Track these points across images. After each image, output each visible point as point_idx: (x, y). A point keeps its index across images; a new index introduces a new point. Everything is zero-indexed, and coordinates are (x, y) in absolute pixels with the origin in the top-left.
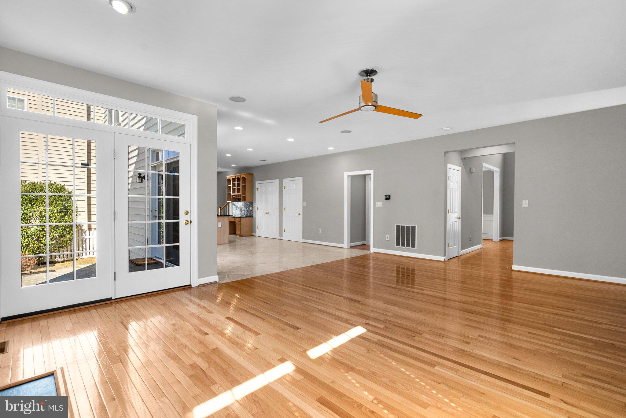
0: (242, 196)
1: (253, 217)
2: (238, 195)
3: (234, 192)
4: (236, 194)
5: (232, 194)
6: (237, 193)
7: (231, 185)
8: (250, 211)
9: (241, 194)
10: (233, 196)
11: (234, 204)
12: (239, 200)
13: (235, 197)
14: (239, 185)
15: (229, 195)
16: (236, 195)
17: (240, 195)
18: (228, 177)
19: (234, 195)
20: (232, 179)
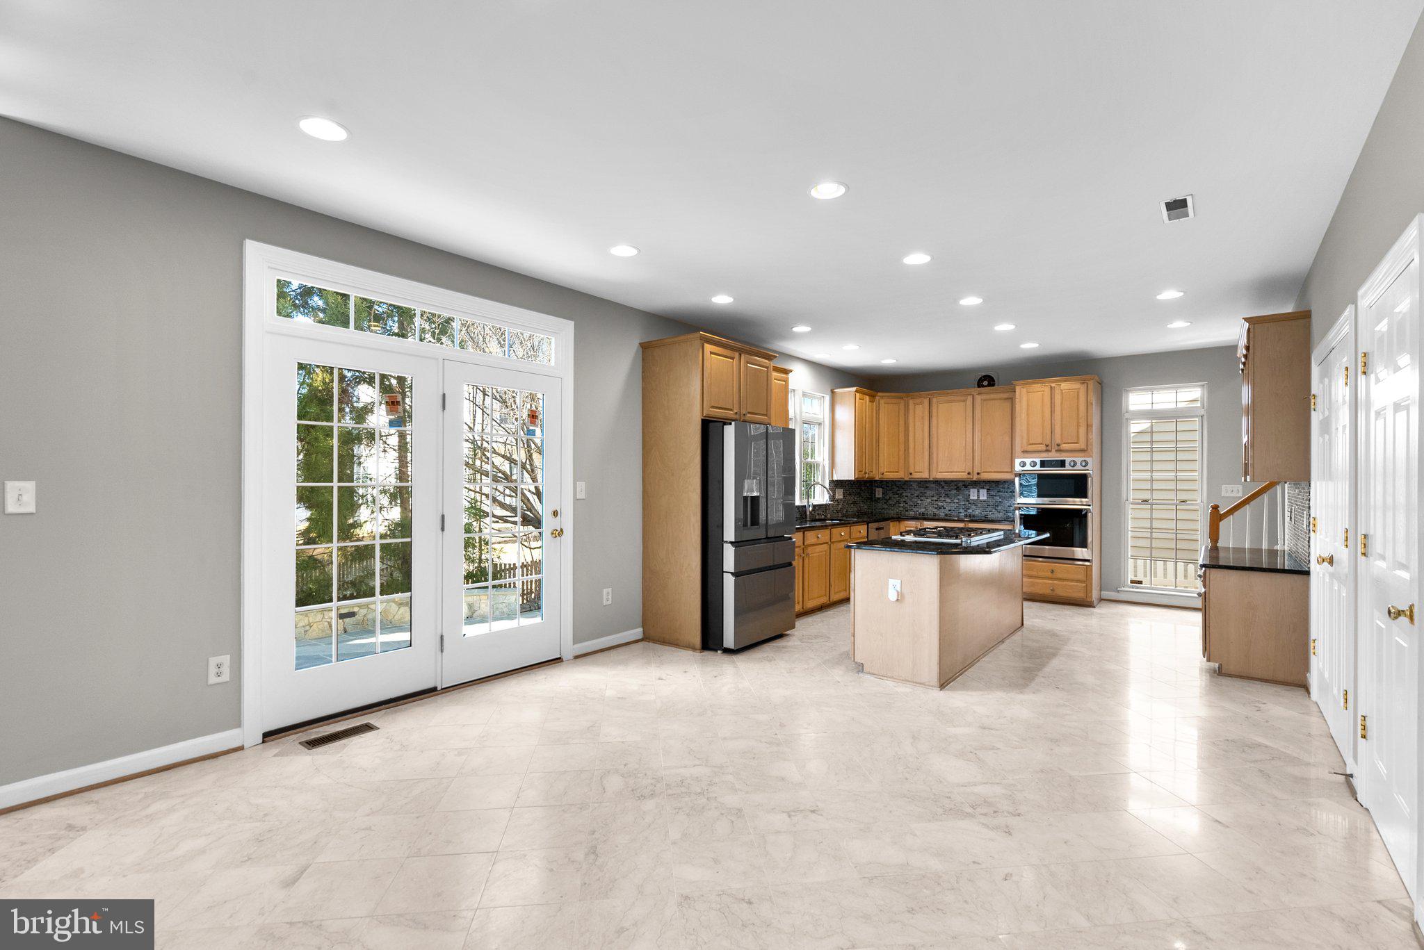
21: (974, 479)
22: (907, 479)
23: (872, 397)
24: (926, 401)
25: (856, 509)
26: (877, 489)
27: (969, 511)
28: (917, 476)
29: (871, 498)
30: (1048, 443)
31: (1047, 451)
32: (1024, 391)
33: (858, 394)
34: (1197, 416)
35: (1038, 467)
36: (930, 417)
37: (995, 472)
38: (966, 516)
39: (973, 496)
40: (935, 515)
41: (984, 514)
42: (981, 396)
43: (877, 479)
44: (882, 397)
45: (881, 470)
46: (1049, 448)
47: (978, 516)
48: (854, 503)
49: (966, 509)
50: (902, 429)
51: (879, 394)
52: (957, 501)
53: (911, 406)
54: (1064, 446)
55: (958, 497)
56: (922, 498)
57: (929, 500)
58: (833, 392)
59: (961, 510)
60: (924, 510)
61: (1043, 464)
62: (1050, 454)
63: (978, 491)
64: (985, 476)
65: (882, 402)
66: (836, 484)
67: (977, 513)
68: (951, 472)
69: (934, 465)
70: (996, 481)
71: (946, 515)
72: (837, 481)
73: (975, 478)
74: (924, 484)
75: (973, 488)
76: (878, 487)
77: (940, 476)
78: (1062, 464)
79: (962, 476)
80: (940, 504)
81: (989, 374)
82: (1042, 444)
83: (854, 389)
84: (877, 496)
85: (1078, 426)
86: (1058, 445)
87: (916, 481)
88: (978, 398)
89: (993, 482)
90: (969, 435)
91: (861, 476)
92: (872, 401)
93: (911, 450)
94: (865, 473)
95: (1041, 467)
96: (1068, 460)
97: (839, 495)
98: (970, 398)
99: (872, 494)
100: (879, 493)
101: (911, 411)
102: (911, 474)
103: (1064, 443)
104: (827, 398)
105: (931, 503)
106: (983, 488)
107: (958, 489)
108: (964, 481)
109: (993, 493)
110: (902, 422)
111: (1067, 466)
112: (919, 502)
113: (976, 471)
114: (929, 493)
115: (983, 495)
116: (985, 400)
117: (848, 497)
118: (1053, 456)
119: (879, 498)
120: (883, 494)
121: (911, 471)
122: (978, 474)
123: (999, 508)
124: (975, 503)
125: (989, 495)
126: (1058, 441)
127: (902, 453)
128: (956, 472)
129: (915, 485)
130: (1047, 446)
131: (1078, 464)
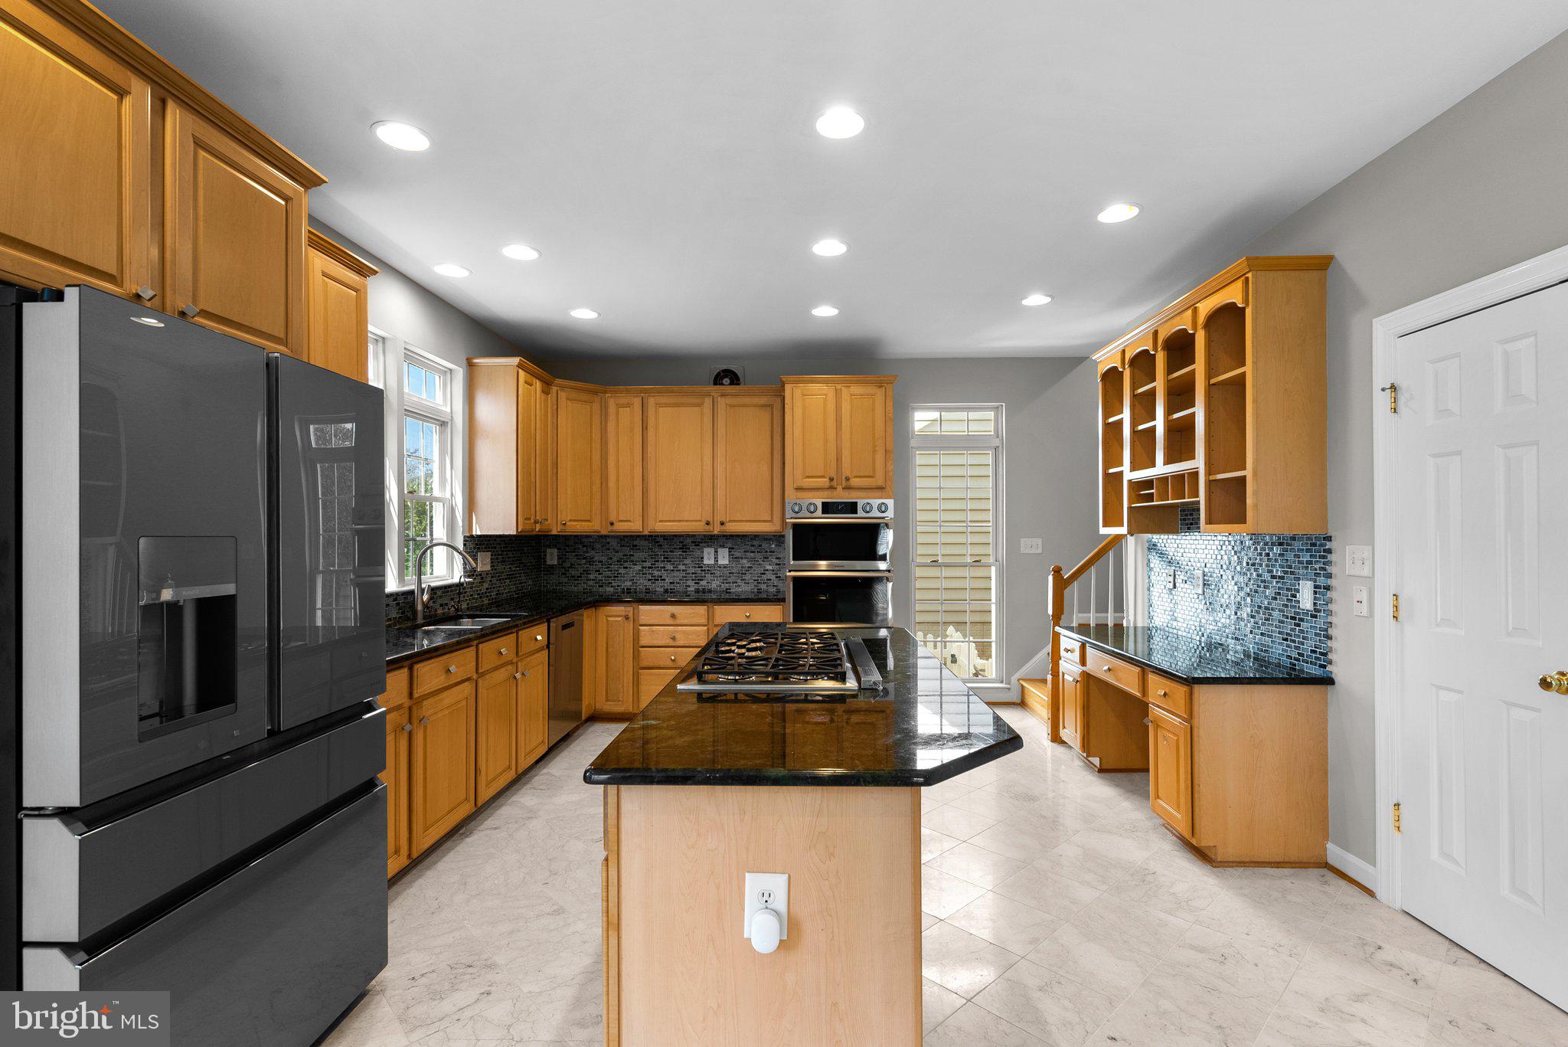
0: (1210, 484)
1: (1329, 681)
2: (1179, 478)
3: (1144, 456)
4: (1161, 468)
5: (1129, 475)
6: (1168, 461)
7: (1126, 416)
8: (1297, 619)
9: (1199, 462)
10: (1138, 486)
11: (1152, 547)
12: (1185, 520)
13: (1150, 497)
14: (1181, 394)
15: (1113, 481)
16: (1163, 480)
17: (1194, 475)
18: (1107, 358)
19: (1148, 483)
20: (1134, 361)
21: (716, 532)
22: (604, 532)
23: (547, 385)
24: (637, 402)
25: (513, 588)
26: (549, 551)
27: (702, 583)
28: (622, 527)
29: (539, 566)
30: (833, 474)
31: (831, 488)
32: (798, 392)
33: (522, 373)
34: (989, 448)
35: (819, 512)
36: (644, 428)
37: (747, 521)
38: (697, 591)
39: (708, 560)
40: (648, 591)
41: (724, 586)
42: (725, 399)
43: (554, 532)
44: (562, 387)
45: (562, 517)
46: (834, 483)
47: (715, 592)
48: (510, 577)
49: (697, 581)
50: (596, 445)
51: (558, 381)
52: (683, 567)
53: (612, 409)
54: (855, 482)
55: (686, 562)
56: (626, 565)
57: (638, 567)
58: (470, 365)
59: (690, 583)
60: (630, 583)
61: (827, 508)
62: (835, 493)
63: (716, 552)
64: (733, 528)
65: (563, 395)
66: (477, 544)
67: (714, 585)
68: (680, 521)
69: (651, 511)
70: (743, 536)
71: (666, 591)
72: (480, 536)
73: (716, 530)
74: (630, 540)
75: (708, 546)
76: (549, 547)
77: (661, 527)
78: (852, 508)
79: (698, 527)
80: (656, 573)
81: (733, 367)
82: (823, 477)
83: (515, 360)
84: (549, 562)
85: (874, 451)
86: (848, 479)
87: (617, 537)
88: (722, 402)
89: (739, 536)
90: (708, 462)
91: (528, 527)
92: (546, 392)
93: (612, 484)
94: (536, 522)
95: (823, 513)
96: (861, 503)
97: (484, 563)
98: (708, 401)
99: (541, 559)
100: (552, 557)
101: (612, 417)
102: (612, 524)
103: (856, 477)
104: (460, 373)
105: (641, 572)
106: (723, 546)
107: (684, 548)
108: (693, 536)
109: (737, 554)
110: (596, 436)
111: (860, 513)
112: (622, 571)
113: (718, 519)
114: (639, 555)
115: (724, 559)
116: (730, 406)
117: (500, 567)
118: (841, 497)
119: (552, 567)
120: (559, 558)
121: (613, 518)
122: (722, 524)
123: (747, 577)
124: (710, 570)
125: (733, 558)
126: (846, 472)
127: (596, 487)
128: (687, 521)
129: (614, 543)
130: (831, 479)
131: (875, 507)
